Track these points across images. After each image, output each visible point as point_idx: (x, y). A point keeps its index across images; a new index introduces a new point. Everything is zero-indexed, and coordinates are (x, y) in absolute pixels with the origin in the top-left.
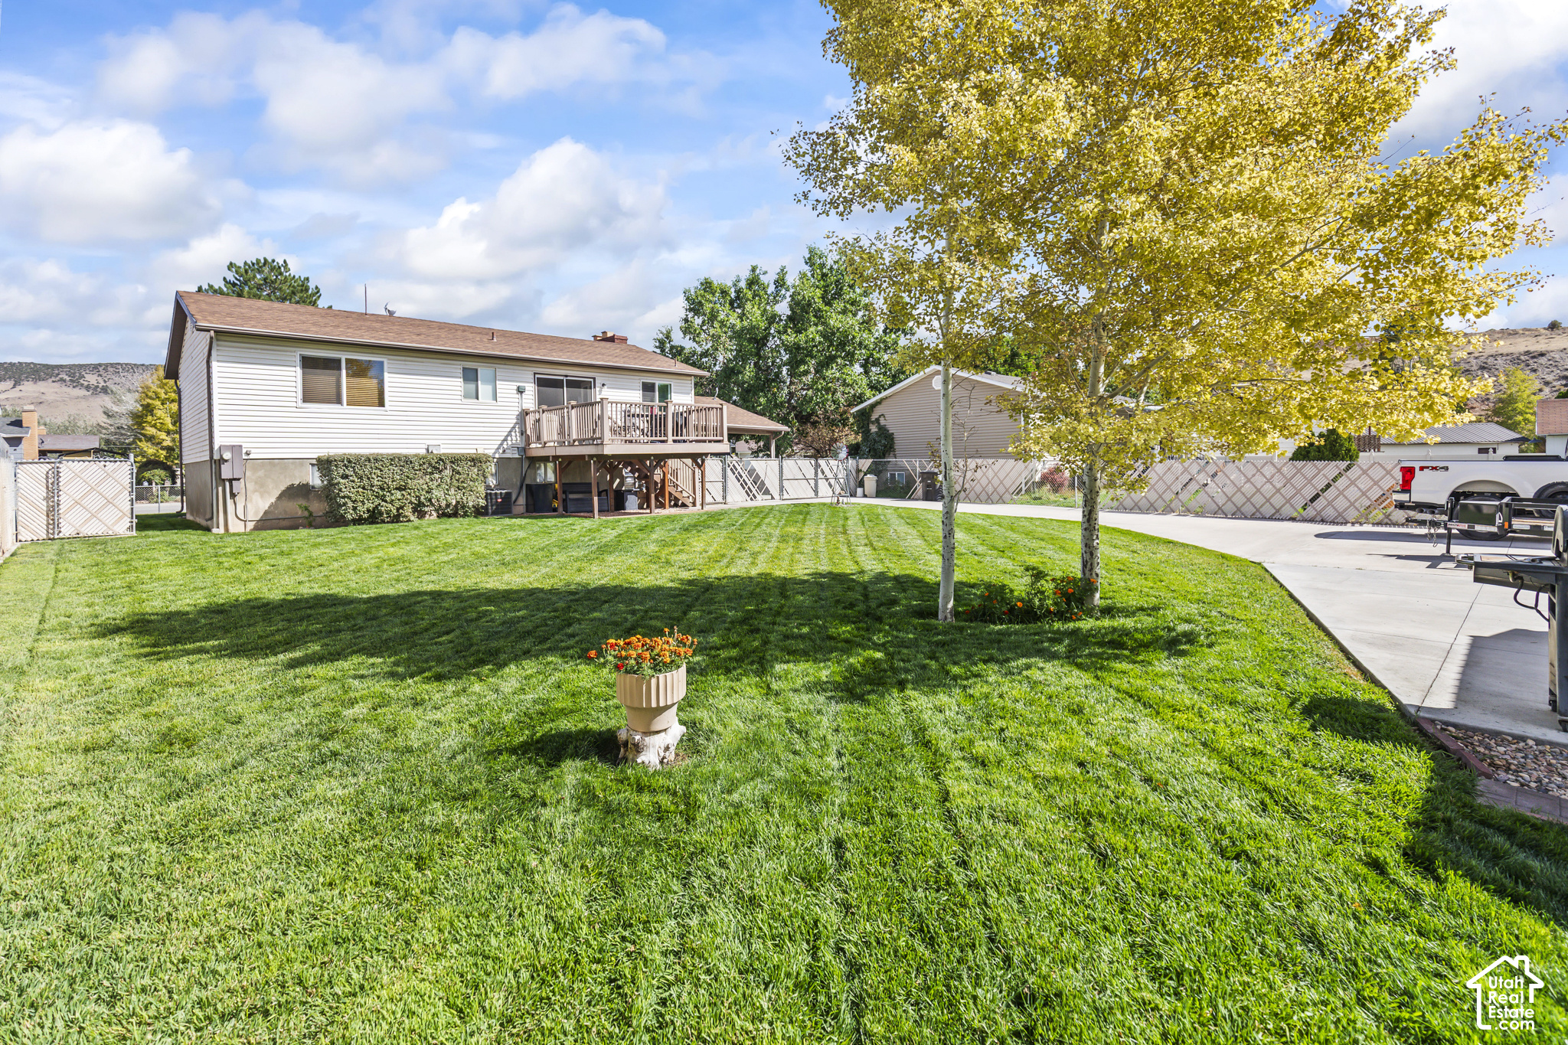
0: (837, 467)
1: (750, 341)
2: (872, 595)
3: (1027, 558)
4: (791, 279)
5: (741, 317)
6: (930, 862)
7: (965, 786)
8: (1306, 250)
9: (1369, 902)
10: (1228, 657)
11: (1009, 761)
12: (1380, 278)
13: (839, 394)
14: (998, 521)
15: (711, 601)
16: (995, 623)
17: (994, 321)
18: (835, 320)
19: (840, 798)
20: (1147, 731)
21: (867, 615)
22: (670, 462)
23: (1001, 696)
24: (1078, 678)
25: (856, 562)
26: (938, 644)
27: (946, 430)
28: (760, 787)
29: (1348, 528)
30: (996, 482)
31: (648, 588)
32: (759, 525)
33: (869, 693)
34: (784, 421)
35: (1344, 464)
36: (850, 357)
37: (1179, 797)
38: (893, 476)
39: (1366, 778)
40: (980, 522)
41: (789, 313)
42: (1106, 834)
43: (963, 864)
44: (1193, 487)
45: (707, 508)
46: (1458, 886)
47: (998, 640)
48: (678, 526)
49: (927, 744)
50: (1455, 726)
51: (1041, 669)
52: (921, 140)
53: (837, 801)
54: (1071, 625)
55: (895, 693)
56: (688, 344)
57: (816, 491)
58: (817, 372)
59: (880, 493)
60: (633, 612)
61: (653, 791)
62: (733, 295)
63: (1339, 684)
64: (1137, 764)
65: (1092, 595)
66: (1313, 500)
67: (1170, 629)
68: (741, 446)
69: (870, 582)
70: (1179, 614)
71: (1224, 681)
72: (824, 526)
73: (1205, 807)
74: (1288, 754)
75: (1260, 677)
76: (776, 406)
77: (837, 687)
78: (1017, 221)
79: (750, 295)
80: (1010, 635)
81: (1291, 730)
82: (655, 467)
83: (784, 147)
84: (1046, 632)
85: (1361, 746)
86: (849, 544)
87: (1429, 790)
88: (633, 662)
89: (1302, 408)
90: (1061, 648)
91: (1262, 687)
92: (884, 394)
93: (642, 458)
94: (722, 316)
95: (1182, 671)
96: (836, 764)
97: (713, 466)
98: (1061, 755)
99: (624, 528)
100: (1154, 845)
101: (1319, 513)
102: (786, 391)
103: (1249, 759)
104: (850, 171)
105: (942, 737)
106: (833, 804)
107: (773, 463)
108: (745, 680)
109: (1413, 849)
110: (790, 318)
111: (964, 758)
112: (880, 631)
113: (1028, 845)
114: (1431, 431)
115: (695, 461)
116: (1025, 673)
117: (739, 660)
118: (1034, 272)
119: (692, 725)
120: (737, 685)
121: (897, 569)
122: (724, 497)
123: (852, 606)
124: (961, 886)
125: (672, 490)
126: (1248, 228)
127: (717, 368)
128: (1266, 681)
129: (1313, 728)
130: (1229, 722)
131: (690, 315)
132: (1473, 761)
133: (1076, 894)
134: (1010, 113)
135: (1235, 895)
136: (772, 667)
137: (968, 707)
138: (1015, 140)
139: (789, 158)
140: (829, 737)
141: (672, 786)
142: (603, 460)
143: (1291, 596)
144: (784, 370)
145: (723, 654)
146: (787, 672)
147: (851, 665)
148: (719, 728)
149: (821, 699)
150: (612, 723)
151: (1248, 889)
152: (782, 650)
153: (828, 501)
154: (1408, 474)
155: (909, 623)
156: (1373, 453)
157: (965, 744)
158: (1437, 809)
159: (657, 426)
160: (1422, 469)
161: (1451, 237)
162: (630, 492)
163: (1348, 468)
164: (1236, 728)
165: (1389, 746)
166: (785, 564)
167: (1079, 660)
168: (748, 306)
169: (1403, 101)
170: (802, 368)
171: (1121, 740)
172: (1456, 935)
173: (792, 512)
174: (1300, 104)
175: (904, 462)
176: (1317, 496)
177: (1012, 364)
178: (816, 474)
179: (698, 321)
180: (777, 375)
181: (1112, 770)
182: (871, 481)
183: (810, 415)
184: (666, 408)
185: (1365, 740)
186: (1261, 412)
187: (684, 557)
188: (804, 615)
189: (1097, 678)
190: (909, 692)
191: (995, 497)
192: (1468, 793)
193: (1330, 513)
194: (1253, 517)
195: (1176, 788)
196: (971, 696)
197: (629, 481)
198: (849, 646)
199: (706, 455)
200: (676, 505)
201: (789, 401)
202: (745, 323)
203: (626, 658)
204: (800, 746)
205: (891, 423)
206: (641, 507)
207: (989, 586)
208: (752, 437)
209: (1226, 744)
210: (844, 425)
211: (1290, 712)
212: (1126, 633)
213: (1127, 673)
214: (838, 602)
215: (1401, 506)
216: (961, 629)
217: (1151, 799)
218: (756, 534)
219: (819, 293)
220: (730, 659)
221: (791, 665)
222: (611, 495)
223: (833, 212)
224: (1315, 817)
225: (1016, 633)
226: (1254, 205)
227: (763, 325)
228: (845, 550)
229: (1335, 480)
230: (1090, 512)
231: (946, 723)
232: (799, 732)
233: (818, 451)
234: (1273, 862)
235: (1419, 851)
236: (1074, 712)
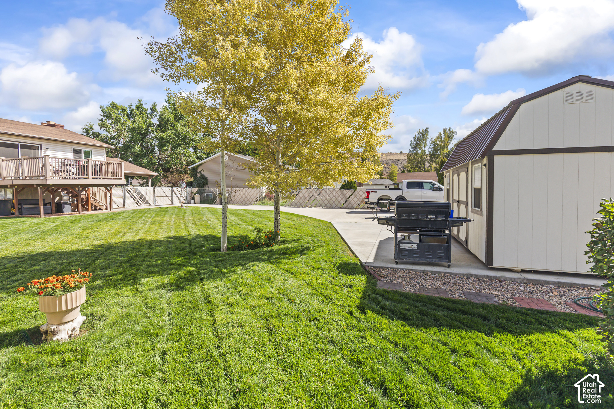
0: (182, 191)
1: (138, 134)
2: (193, 244)
3: (257, 225)
4: (159, 108)
5: (133, 122)
6: (204, 350)
7: (223, 316)
8: (339, 122)
9: (348, 325)
10: (318, 254)
11: (242, 302)
12: (358, 133)
13: (183, 160)
14: (248, 211)
15: (111, 254)
16: (243, 250)
17: (241, 134)
18: (180, 129)
19: (167, 332)
20: (292, 282)
21: (190, 253)
22: (91, 188)
23: (242, 278)
24: (270, 267)
25: (188, 231)
26: (219, 261)
27: (223, 176)
28: (127, 337)
29: (354, 210)
30: (248, 197)
31: (73, 251)
32: (141, 217)
33: (187, 285)
34: (156, 171)
35: (353, 191)
36: (188, 145)
37: (298, 304)
38: (207, 195)
39: (351, 286)
40: (241, 212)
41: (158, 123)
42: (274, 322)
43: (218, 347)
44: (313, 198)
45: (113, 210)
46: (370, 314)
47: (243, 257)
48: (95, 220)
49: (210, 302)
50: (373, 267)
51: (258, 266)
52: (209, 57)
53: (166, 335)
54: (270, 248)
55: (198, 283)
56: (103, 133)
57: (172, 202)
58: (172, 150)
59: (202, 202)
60: (61, 264)
61: (61, 353)
62: (129, 112)
63: (347, 259)
64: (286, 295)
65: (278, 237)
66: (346, 202)
67: (302, 246)
68: (134, 181)
69: (193, 239)
70: (306, 240)
71: (316, 262)
72: (174, 216)
73: (306, 305)
74: (331, 283)
75: (326, 259)
76: (152, 164)
77: (171, 285)
78: (249, 98)
79: (137, 113)
80: (248, 255)
81: (333, 275)
82: (82, 191)
83: (145, 46)
84: (261, 252)
85: (351, 277)
86: (185, 224)
87: (366, 287)
88: (50, 289)
89: (338, 172)
90: (265, 257)
91: (327, 262)
92: (203, 161)
93: (73, 186)
94: (122, 121)
95: (304, 260)
96: (167, 318)
97: (117, 192)
98: (261, 297)
99: (61, 222)
100: (288, 322)
101: (347, 206)
102: (157, 157)
103: (321, 286)
104: (178, 64)
105: (216, 298)
106: (163, 336)
107: (150, 190)
108: (124, 289)
109: (360, 306)
110: (159, 125)
111: (224, 305)
112: (195, 259)
113: (245, 333)
114: (370, 180)
115: (106, 189)
116: (252, 268)
117: (122, 280)
118: (256, 118)
119: (91, 315)
120: (119, 292)
121: (205, 233)
122: (124, 205)
123: (183, 249)
124: (216, 356)
125: (93, 202)
126: (322, 112)
127: (120, 145)
128: (328, 260)
129: (339, 273)
130: (316, 275)
131: (104, 119)
132: (377, 276)
133: (260, 348)
134: (244, 54)
135: (311, 333)
136: (140, 281)
137: (228, 284)
138: (246, 65)
139: (147, 52)
140: (165, 308)
141: (74, 347)
142: (46, 187)
143: (338, 232)
144: (156, 148)
145: (114, 278)
146: (148, 282)
147: (180, 275)
148: (107, 314)
149: (163, 291)
150: (37, 324)
151: (316, 330)
152: (146, 272)
153: (177, 206)
154: (368, 193)
155: (208, 254)
156: (361, 187)
157: (225, 299)
158: (367, 292)
159: (83, 171)
160: (371, 192)
161: (374, 123)
162: (66, 203)
163: (354, 192)
164: (318, 277)
165: (357, 275)
166: (153, 234)
167: (272, 261)
168: (137, 118)
169: (363, 80)
170: (165, 148)
171: (282, 287)
172: (368, 329)
173: (159, 211)
174: (337, 74)
175: (212, 189)
176: (347, 200)
177: (254, 152)
178: (172, 194)
179: (109, 122)
180: (153, 150)
181: (278, 298)
182: (197, 197)
183: (169, 169)
184: (87, 162)
185: (352, 275)
186: (328, 173)
187: (97, 234)
188: (159, 256)
189: (277, 266)
190: (204, 282)
191: (248, 203)
192: (375, 286)
193: (350, 206)
194: (330, 208)
195: (298, 300)
196: (230, 280)
197: (66, 198)
198: (180, 266)
199: (113, 185)
200: (96, 209)
201: (159, 162)
202: (135, 125)
203: (45, 288)
204: (150, 314)
205: (206, 173)
206: (73, 211)
207: (242, 236)
208: (141, 178)
209: (314, 283)
210: (186, 174)
211: (333, 269)
212: (288, 249)
213: (287, 263)
214: (177, 248)
215: (367, 203)
216: (229, 254)
217: (289, 306)
218: (139, 221)
219: (172, 116)
220: (118, 280)
221: (150, 279)
222: (54, 206)
223: (171, 80)
224: (336, 302)
225: (250, 253)
226: (324, 104)
227: (145, 127)
228: (183, 226)
229: (351, 195)
230: (277, 207)
231: (219, 292)
232: (150, 308)
233: (174, 184)
234: (323, 319)
235: (361, 306)
236: (267, 280)
